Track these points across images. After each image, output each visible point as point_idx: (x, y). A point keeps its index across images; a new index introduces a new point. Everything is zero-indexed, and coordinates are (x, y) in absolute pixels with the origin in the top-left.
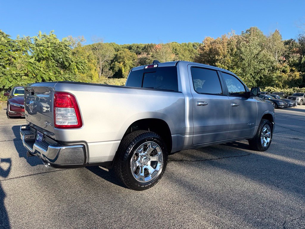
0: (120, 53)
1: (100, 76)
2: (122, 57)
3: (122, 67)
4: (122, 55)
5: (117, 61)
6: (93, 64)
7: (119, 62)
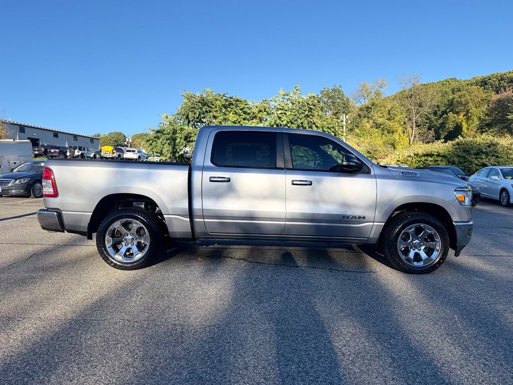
0: (460, 97)
1: (411, 141)
2: (464, 103)
3: (462, 121)
4: (463, 100)
5: (452, 110)
6: (396, 123)
7: (457, 113)
